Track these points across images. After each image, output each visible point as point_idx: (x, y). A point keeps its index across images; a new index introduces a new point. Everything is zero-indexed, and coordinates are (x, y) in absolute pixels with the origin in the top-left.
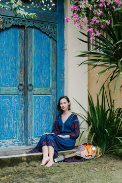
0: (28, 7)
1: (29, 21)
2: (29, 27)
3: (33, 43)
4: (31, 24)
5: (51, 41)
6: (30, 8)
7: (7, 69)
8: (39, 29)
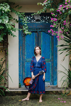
0: (39, 23)
1: (39, 29)
2: (39, 31)
3: (42, 39)
4: (40, 30)
5: (51, 37)
6: (40, 23)
7: (29, 51)
8: (44, 32)
